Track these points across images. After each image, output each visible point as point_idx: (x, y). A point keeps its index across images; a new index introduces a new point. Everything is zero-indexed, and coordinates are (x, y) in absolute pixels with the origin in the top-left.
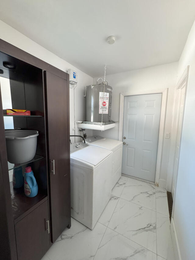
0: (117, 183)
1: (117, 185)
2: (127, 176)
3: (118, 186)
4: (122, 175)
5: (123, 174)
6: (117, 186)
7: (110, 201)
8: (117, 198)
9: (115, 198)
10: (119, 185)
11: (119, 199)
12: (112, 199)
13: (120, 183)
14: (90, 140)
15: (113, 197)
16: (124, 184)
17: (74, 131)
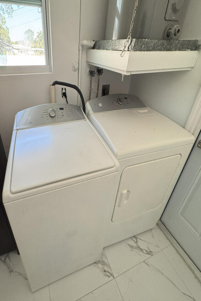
0: (134, 236)
1: (132, 243)
2: (170, 237)
3: (132, 247)
4: (157, 224)
5: (162, 223)
6: (129, 245)
7: (92, 266)
8: (108, 273)
9: (106, 269)
10: (135, 245)
11: (111, 278)
12: (100, 265)
13: (140, 244)
14: (100, 105)
15: (104, 263)
16: (150, 253)
17: (77, 72)
